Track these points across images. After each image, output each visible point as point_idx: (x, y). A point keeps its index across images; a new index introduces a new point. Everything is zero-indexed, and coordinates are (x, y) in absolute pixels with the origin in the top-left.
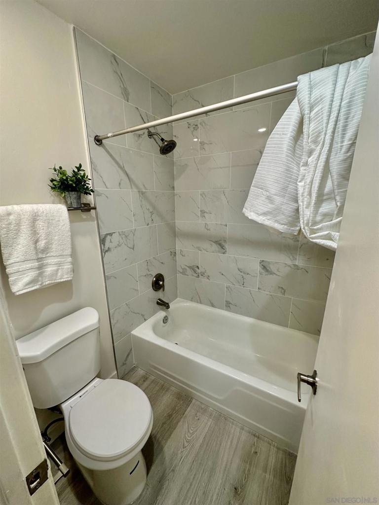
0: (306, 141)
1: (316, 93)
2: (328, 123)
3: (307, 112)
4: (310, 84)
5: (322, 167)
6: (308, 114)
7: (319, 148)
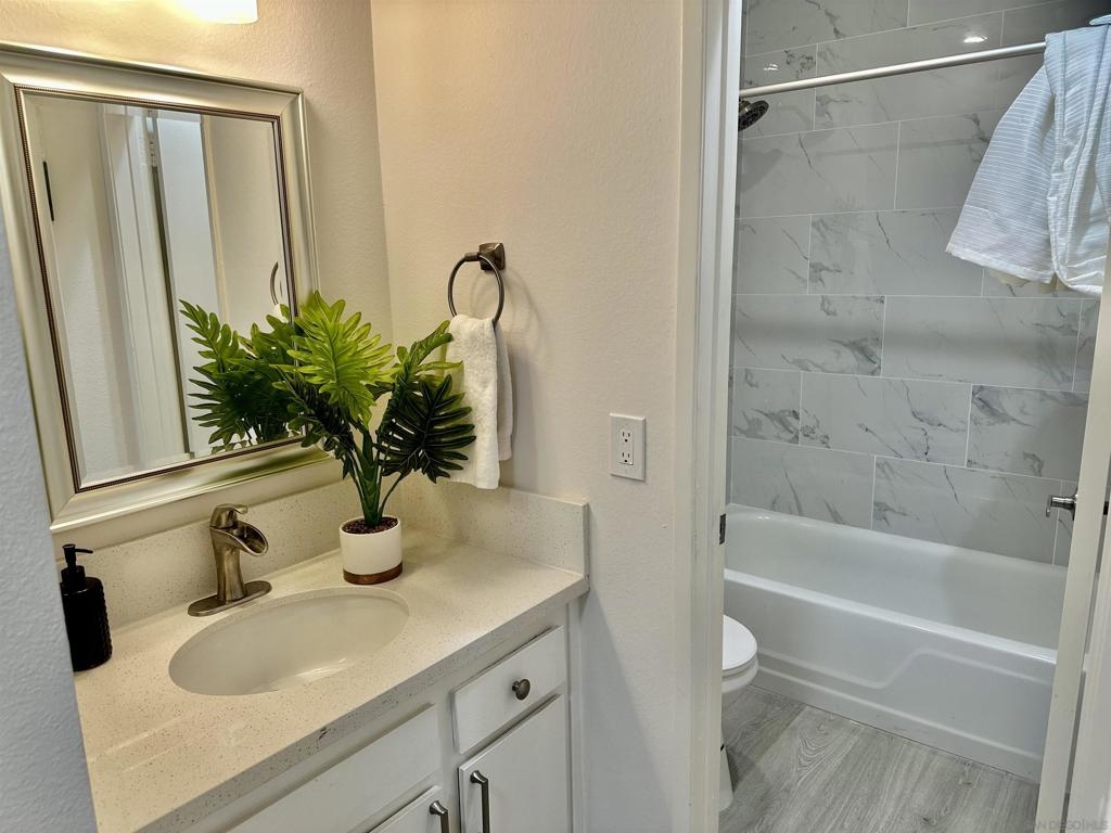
0: (1059, 134)
1: (1073, 66)
2: (1090, 112)
3: (1059, 91)
4: (1064, 51)
5: (1082, 175)
6: (1061, 95)
7: (1077, 146)
